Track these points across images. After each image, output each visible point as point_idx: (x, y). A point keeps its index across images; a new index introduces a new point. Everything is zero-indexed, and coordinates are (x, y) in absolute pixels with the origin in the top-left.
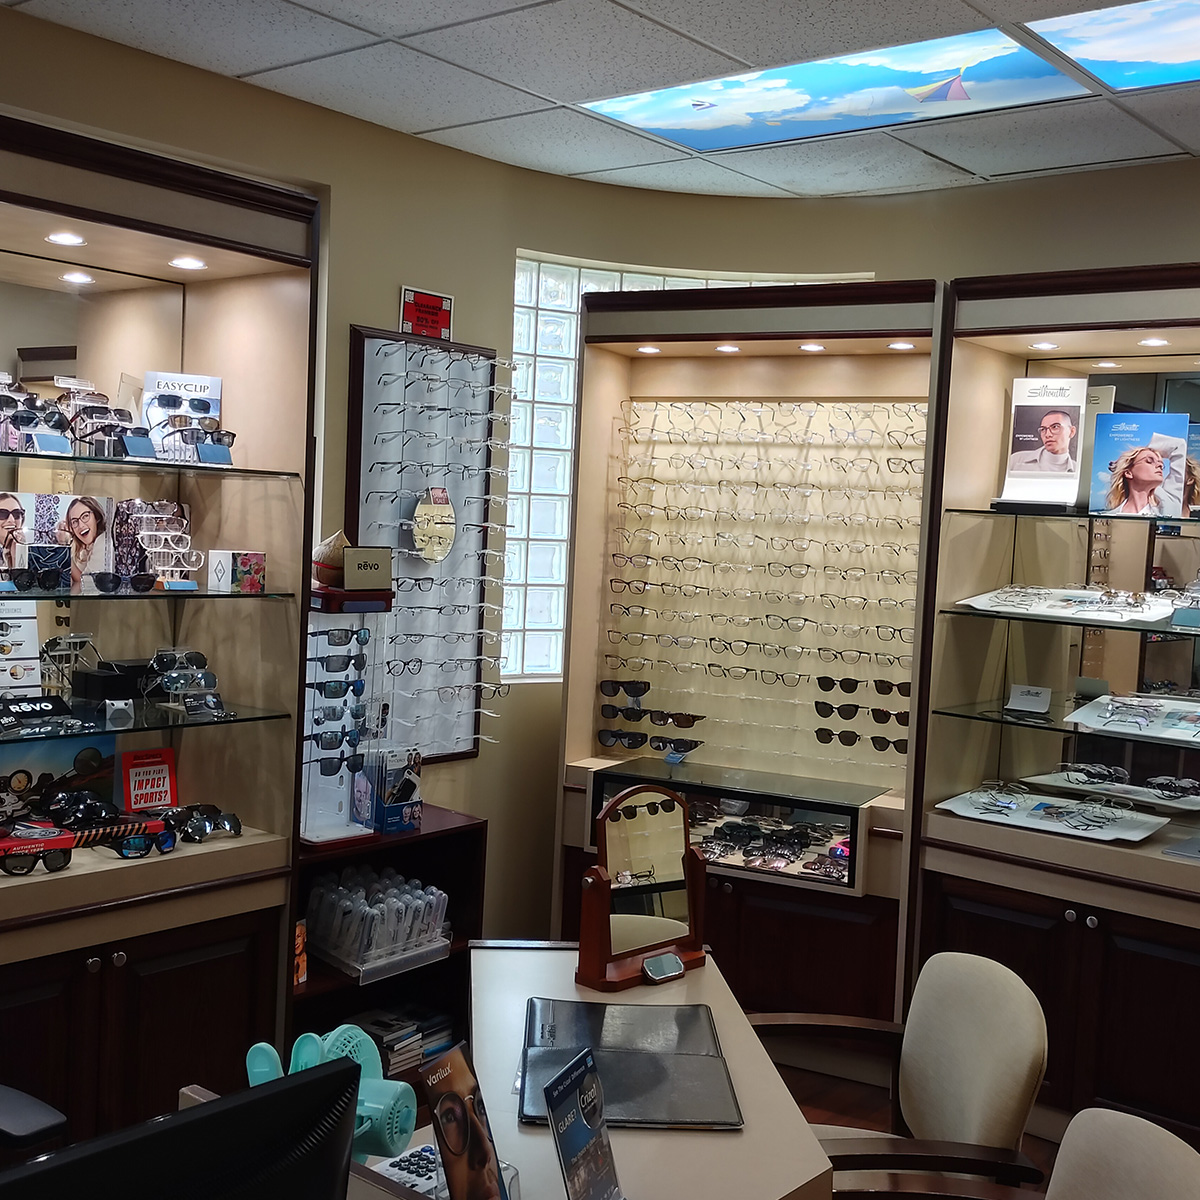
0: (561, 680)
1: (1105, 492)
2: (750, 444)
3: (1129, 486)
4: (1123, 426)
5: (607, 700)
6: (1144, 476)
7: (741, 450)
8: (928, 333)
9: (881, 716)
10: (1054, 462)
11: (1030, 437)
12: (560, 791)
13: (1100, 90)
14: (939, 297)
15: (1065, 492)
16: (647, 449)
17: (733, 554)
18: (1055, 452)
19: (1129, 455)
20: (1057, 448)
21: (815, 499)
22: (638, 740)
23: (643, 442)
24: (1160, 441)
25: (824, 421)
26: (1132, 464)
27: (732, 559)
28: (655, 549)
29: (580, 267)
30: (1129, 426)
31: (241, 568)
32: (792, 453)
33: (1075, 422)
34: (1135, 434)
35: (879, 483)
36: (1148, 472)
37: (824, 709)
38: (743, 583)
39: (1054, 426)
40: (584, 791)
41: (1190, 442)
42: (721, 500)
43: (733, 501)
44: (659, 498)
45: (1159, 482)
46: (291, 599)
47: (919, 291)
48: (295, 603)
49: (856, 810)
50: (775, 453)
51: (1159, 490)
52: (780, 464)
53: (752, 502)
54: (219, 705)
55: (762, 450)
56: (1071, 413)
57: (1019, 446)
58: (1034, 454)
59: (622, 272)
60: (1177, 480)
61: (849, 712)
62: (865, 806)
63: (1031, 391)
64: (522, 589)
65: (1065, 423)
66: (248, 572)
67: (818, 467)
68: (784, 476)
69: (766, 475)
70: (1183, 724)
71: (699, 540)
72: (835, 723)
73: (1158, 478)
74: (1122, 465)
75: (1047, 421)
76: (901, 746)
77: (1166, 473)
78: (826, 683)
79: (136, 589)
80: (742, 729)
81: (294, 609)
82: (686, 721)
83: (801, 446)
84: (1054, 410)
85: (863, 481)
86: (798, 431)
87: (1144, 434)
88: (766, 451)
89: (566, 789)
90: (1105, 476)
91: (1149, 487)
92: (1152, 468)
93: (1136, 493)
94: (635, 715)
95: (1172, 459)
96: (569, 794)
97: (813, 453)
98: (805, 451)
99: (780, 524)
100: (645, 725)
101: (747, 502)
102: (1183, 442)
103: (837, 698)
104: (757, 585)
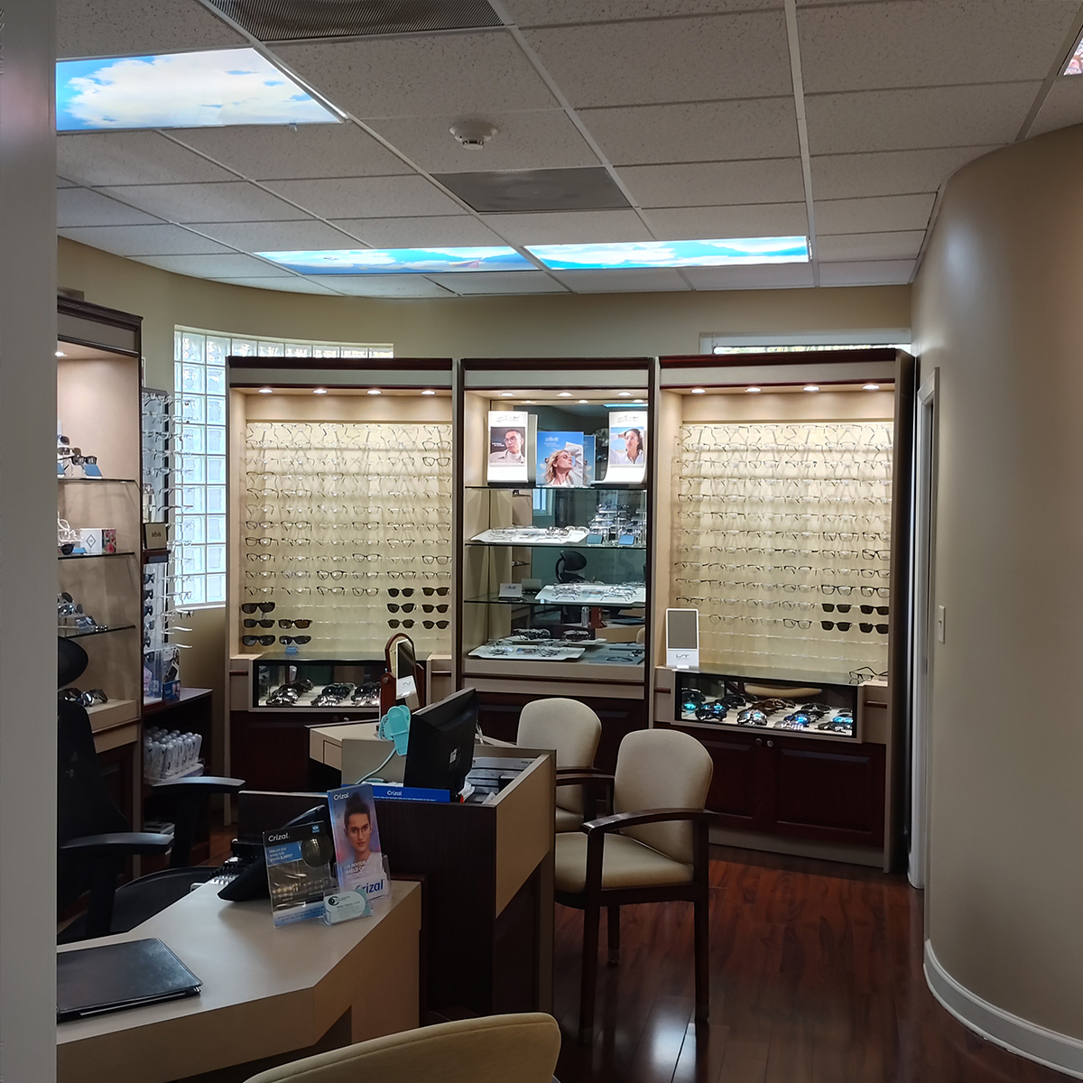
0: (224, 606)
1: (544, 475)
2: (331, 449)
3: (555, 472)
4: (551, 439)
5: (248, 616)
6: (563, 466)
7: (325, 453)
8: (450, 388)
9: (428, 609)
10: (513, 458)
11: (500, 445)
12: (227, 675)
13: (542, 268)
14: (455, 368)
15: (520, 475)
16: (260, 453)
17: (323, 518)
18: (514, 453)
19: (555, 454)
20: (515, 450)
21: (375, 484)
22: (268, 640)
23: (257, 448)
24: (570, 446)
25: (379, 435)
26: (556, 459)
27: (323, 521)
28: (268, 517)
29: (206, 335)
30: (553, 438)
31: (106, 539)
32: (359, 454)
33: (523, 436)
34: (557, 443)
35: (413, 472)
36: (565, 463)
37: (393, 608)
38: (331, 537)
39: (512, 438)
40: (247, 674)
41: (584, 445)
42: (313, 484)
43: (321, 485)
44: (270, 482)
45: (570, 469)
46: (131, 556)
47: (444, 364)
48: (135, 558)
49: (425, 662)
50: (347, 455)
51: (571, 473)
52: (351, 462)
53: (334, 485)
54: (94, 623)
55: (339, 453)
56: (520, 430)
57: (494, 449)
58: (503, 454)
59: (231, 338)
60: (580, 468)
61: (408, 608)
62: (429, 659)
63: (499, 418)
64: (203, 547)
65: (518, 436)
66: (109, 541)
67: (376, 463)
68: (354, 469)
69: (342, 468)
70: (592, 595)
71: (299, 510)
72: (401, 616)
73: (570, 466)
74: (552, 460)
75: (509, 435)
76: (442, 625)
77: (574, 464)
78: (393, 592)
79: (65, 554)
80: (335, 627)
81: (134, 563)
82: (304, 624)
83: (364, 450)
84: (512, 429)
85: (404, 470)
86: (361, 441)
87: (561, 443)
88: (342, 453)
89: (231, 674)
90: (543, 466)
91: (566, 471)
92: (567, 461)
93: (559, 475)
94: (269, 624)
95: (576, 456)
96: (233, 677)
97: (371, 454)
98: (366, 453)
99: (352, 498)
100: (275, 631)
101: (330, 485)
102: (581, 447)
103: (401, 600)
104: (340, 536)
